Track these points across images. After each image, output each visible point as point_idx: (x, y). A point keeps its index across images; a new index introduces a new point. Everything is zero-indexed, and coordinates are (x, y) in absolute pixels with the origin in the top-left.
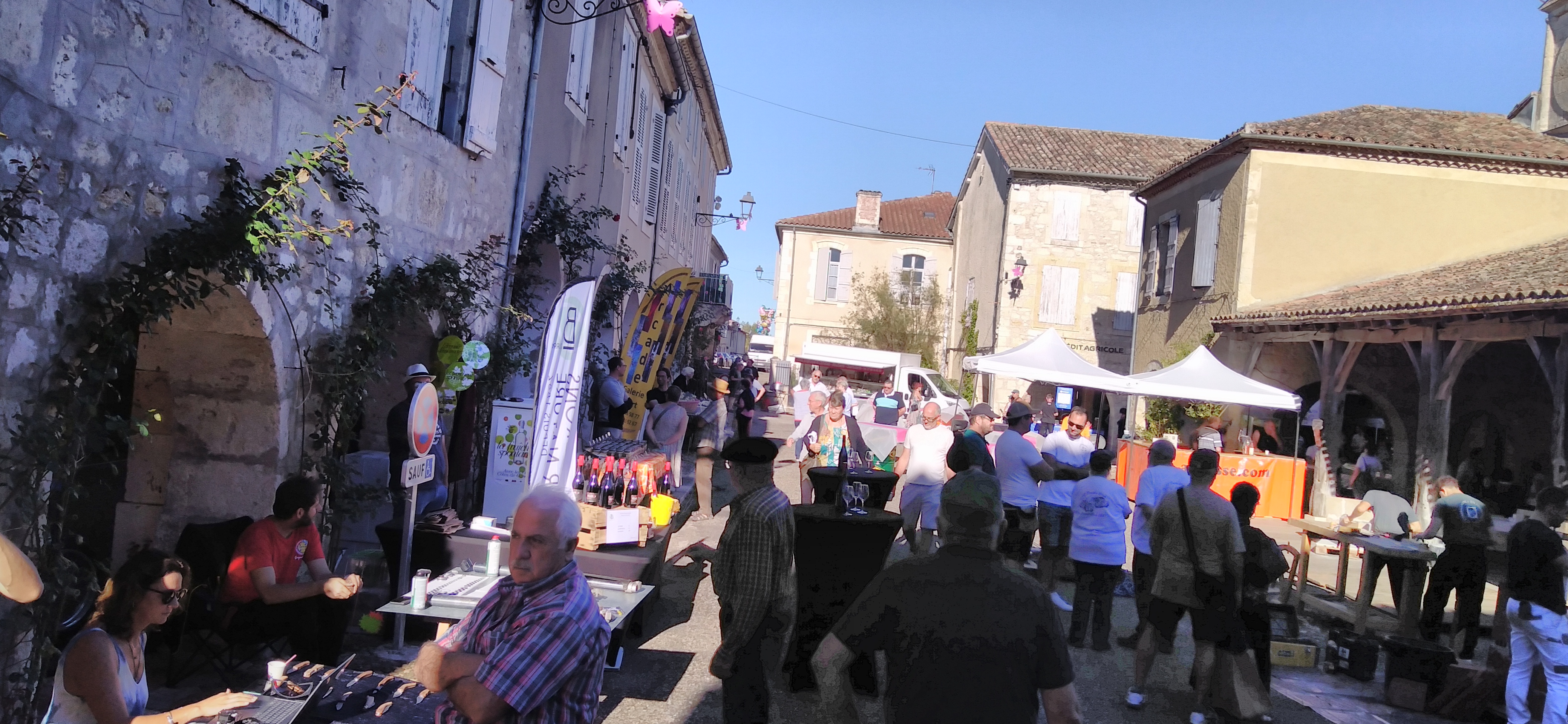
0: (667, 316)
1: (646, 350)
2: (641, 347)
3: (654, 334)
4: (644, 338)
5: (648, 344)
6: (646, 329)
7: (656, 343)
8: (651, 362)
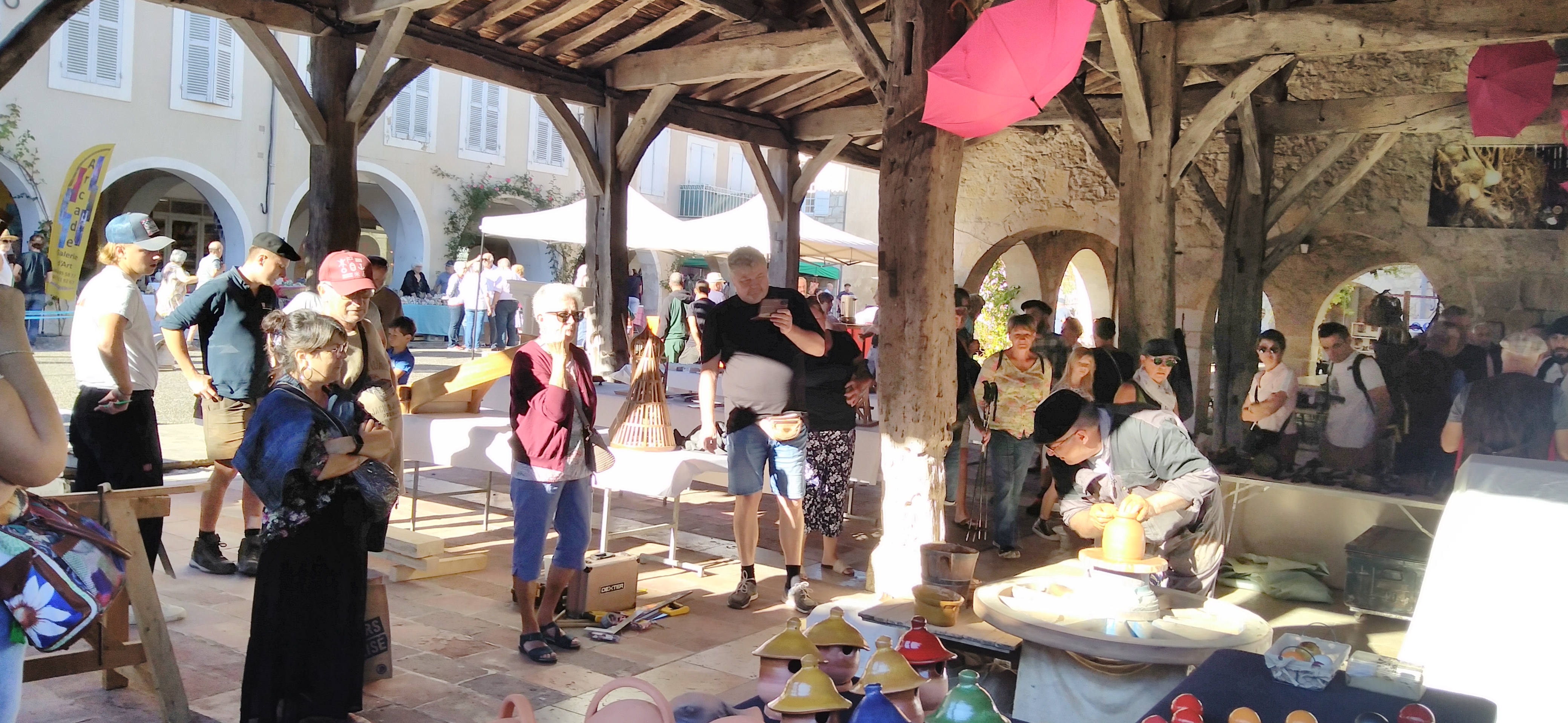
0: (94, 187)
1: (76, 218)
2: (70, 216)
3: (82, 204)
4: (72, 207)
5: (77, 213)
6: (73, 199)
7: (85, 212)
8: (81, 229)
